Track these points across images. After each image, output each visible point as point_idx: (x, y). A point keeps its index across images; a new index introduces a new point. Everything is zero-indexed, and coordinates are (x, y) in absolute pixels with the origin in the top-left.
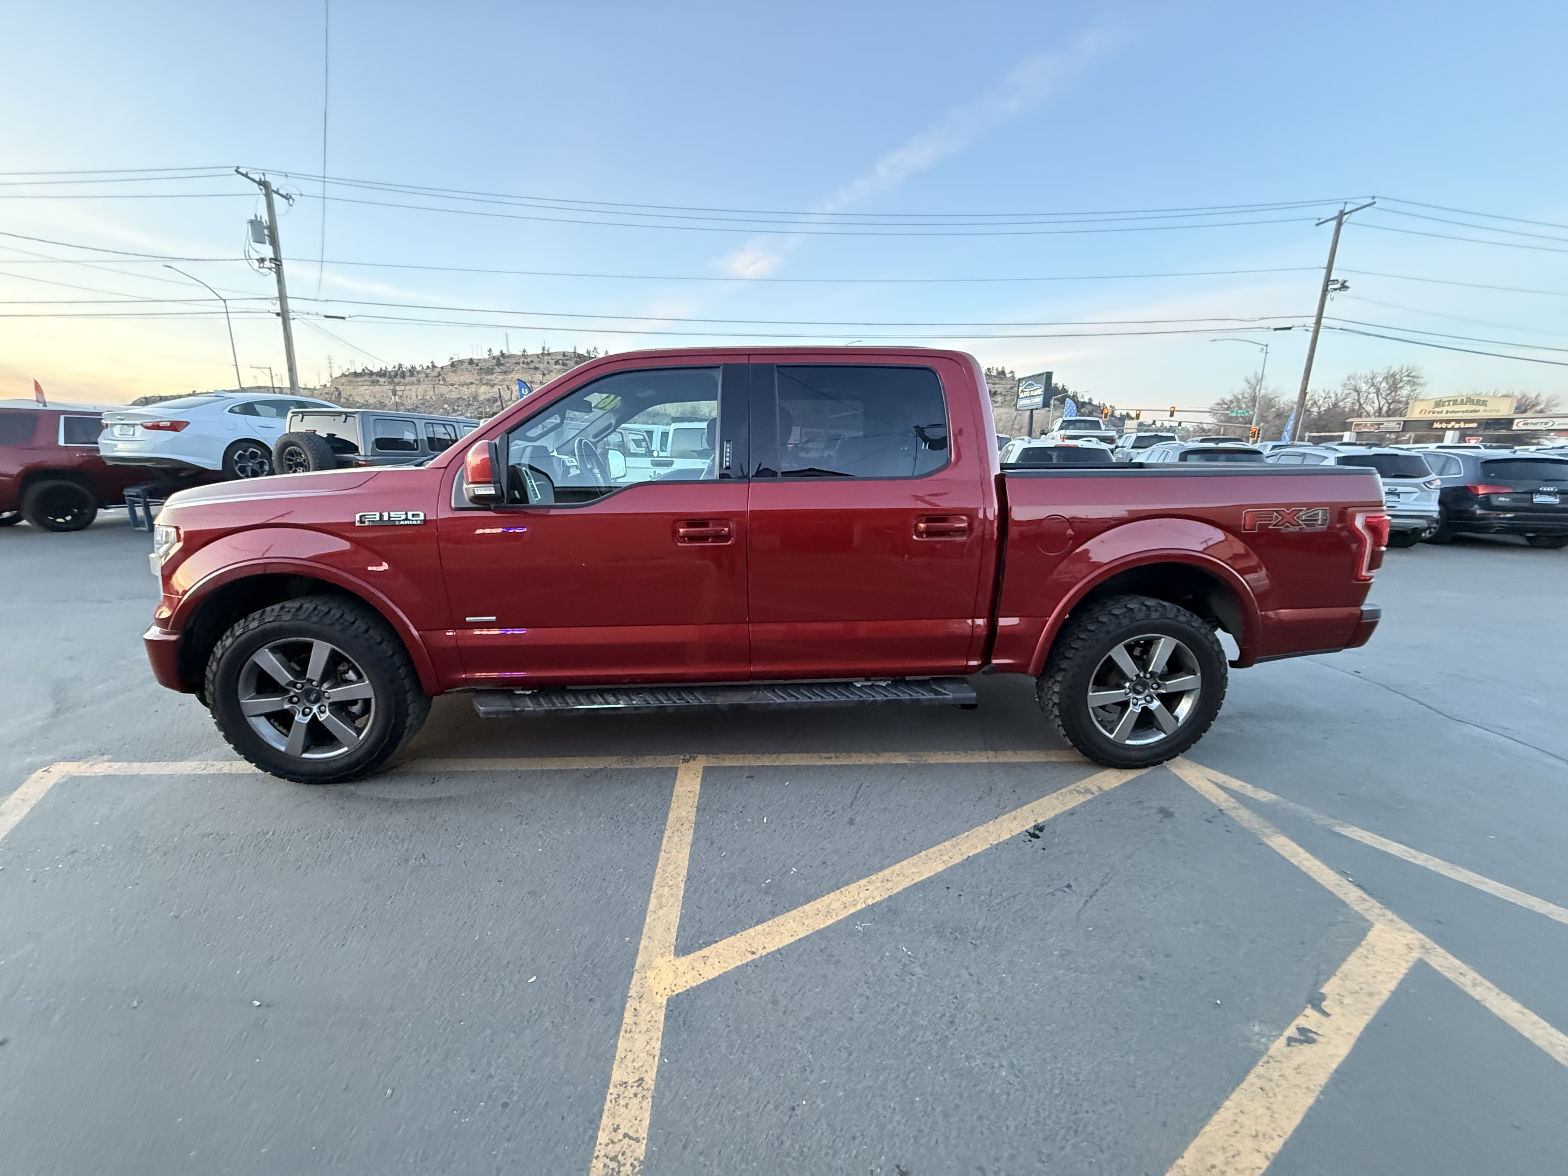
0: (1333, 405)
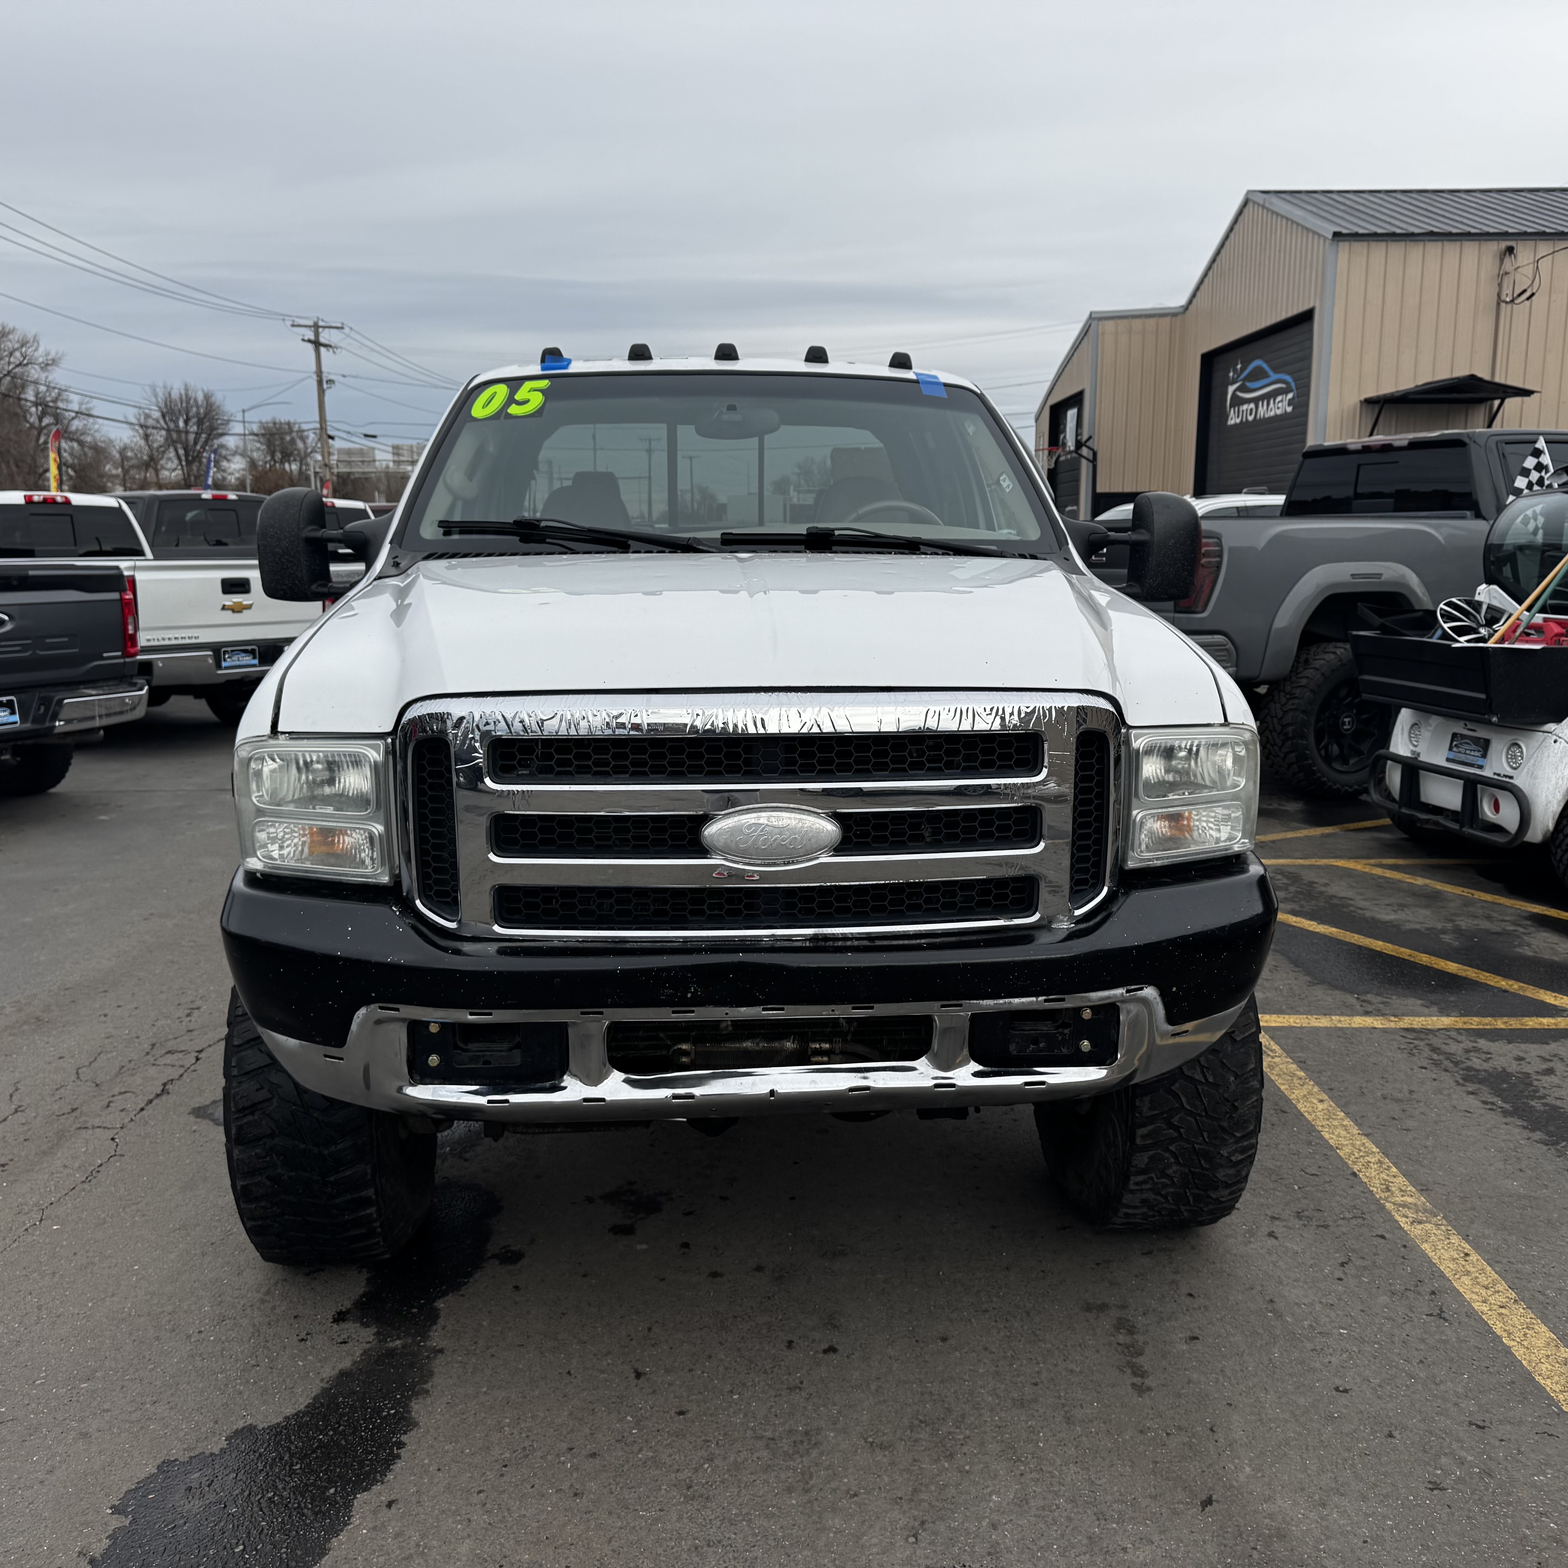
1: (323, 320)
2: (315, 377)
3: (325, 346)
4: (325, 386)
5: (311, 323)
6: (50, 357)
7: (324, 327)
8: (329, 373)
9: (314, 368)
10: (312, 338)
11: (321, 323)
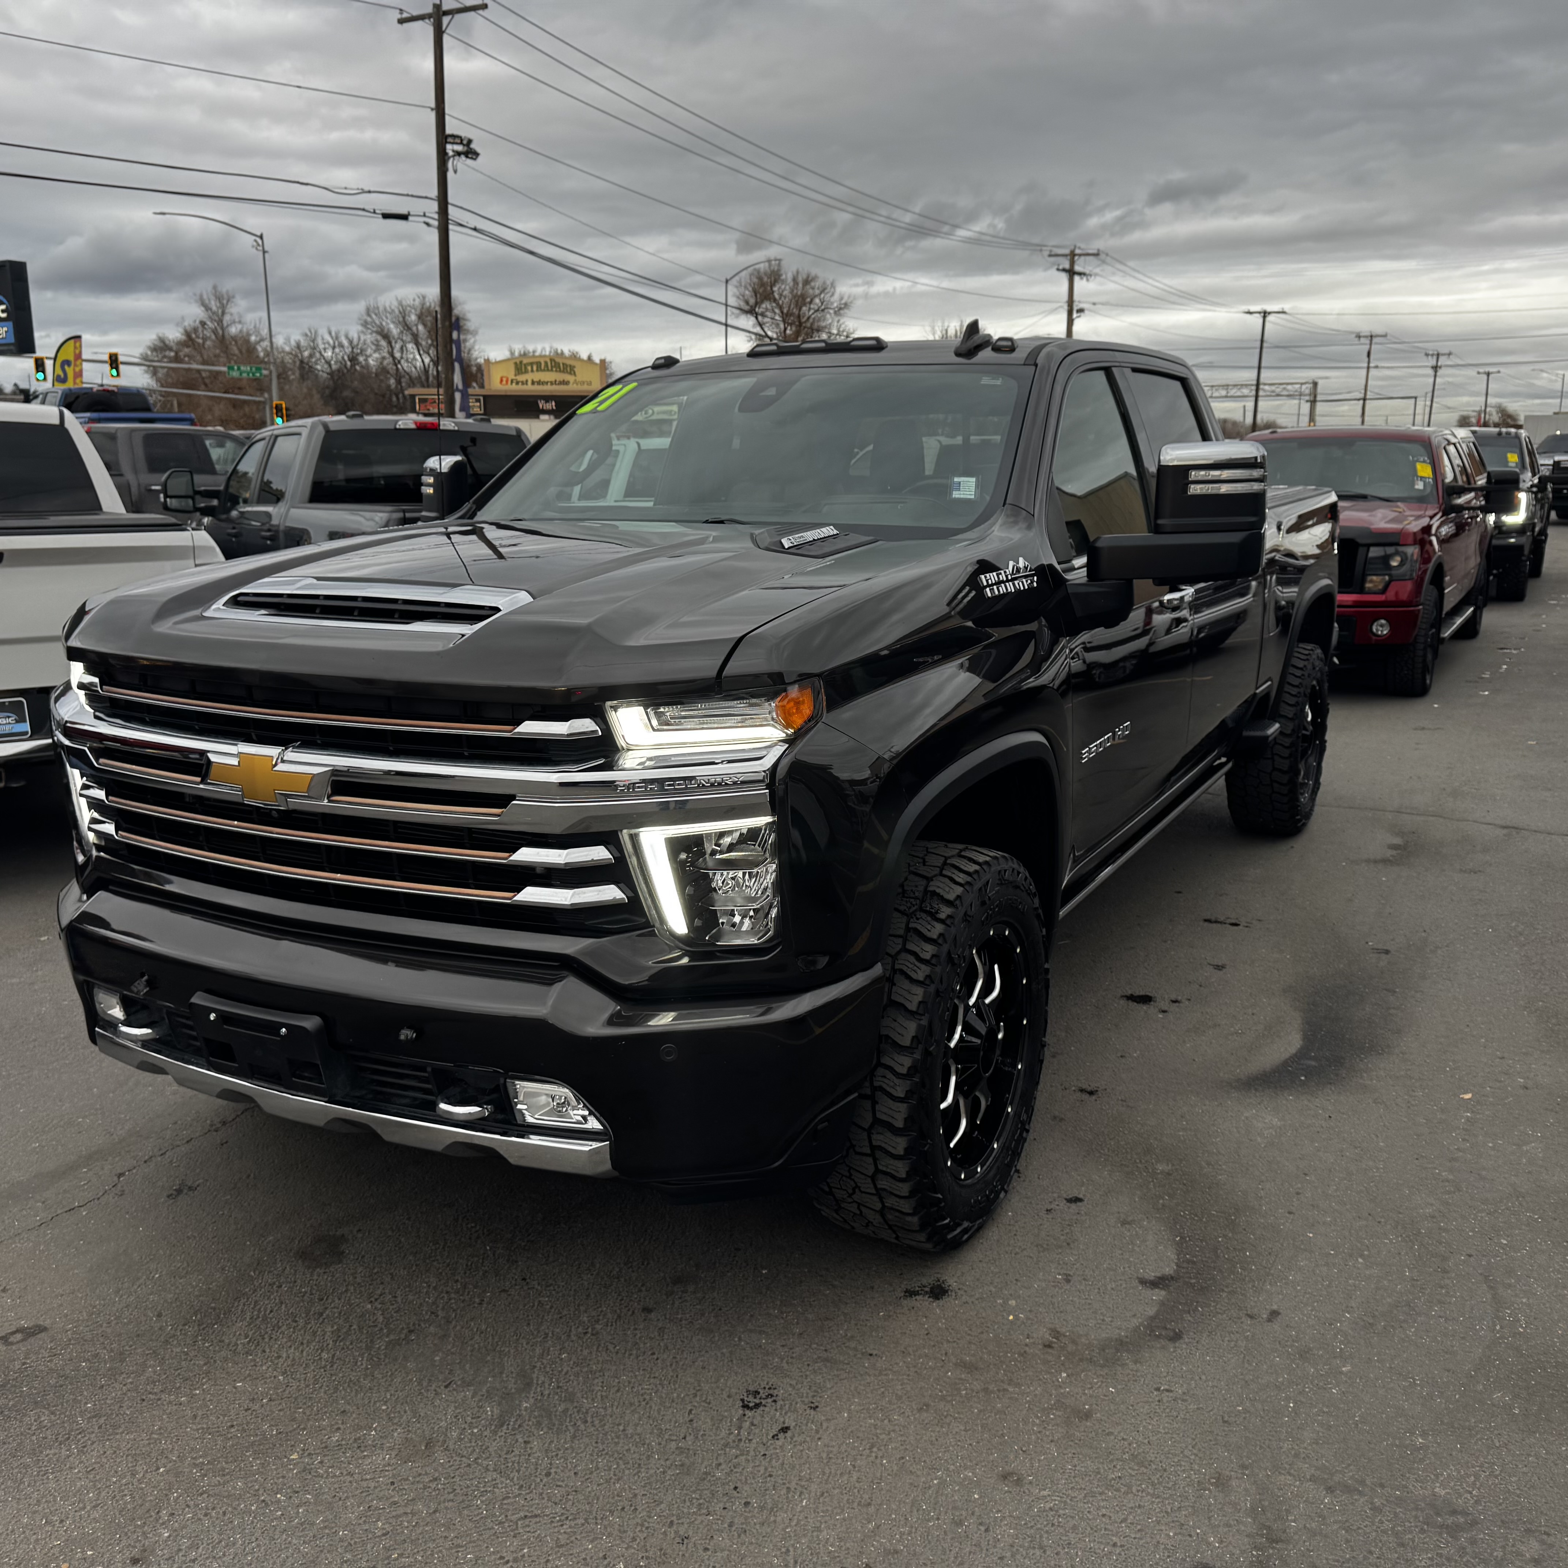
0: (350, 360)
1: (1079, 248)
2: (1066, 307)
3: (1080, 274)
4: (1075, 315)
5: (1067, 251)
6: (843, 302)
7: (1080, 255)
8: (1079, 302)
9: (1065, 297)
10: (1067, 266)
11: (1077, 251)
